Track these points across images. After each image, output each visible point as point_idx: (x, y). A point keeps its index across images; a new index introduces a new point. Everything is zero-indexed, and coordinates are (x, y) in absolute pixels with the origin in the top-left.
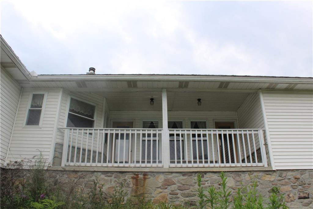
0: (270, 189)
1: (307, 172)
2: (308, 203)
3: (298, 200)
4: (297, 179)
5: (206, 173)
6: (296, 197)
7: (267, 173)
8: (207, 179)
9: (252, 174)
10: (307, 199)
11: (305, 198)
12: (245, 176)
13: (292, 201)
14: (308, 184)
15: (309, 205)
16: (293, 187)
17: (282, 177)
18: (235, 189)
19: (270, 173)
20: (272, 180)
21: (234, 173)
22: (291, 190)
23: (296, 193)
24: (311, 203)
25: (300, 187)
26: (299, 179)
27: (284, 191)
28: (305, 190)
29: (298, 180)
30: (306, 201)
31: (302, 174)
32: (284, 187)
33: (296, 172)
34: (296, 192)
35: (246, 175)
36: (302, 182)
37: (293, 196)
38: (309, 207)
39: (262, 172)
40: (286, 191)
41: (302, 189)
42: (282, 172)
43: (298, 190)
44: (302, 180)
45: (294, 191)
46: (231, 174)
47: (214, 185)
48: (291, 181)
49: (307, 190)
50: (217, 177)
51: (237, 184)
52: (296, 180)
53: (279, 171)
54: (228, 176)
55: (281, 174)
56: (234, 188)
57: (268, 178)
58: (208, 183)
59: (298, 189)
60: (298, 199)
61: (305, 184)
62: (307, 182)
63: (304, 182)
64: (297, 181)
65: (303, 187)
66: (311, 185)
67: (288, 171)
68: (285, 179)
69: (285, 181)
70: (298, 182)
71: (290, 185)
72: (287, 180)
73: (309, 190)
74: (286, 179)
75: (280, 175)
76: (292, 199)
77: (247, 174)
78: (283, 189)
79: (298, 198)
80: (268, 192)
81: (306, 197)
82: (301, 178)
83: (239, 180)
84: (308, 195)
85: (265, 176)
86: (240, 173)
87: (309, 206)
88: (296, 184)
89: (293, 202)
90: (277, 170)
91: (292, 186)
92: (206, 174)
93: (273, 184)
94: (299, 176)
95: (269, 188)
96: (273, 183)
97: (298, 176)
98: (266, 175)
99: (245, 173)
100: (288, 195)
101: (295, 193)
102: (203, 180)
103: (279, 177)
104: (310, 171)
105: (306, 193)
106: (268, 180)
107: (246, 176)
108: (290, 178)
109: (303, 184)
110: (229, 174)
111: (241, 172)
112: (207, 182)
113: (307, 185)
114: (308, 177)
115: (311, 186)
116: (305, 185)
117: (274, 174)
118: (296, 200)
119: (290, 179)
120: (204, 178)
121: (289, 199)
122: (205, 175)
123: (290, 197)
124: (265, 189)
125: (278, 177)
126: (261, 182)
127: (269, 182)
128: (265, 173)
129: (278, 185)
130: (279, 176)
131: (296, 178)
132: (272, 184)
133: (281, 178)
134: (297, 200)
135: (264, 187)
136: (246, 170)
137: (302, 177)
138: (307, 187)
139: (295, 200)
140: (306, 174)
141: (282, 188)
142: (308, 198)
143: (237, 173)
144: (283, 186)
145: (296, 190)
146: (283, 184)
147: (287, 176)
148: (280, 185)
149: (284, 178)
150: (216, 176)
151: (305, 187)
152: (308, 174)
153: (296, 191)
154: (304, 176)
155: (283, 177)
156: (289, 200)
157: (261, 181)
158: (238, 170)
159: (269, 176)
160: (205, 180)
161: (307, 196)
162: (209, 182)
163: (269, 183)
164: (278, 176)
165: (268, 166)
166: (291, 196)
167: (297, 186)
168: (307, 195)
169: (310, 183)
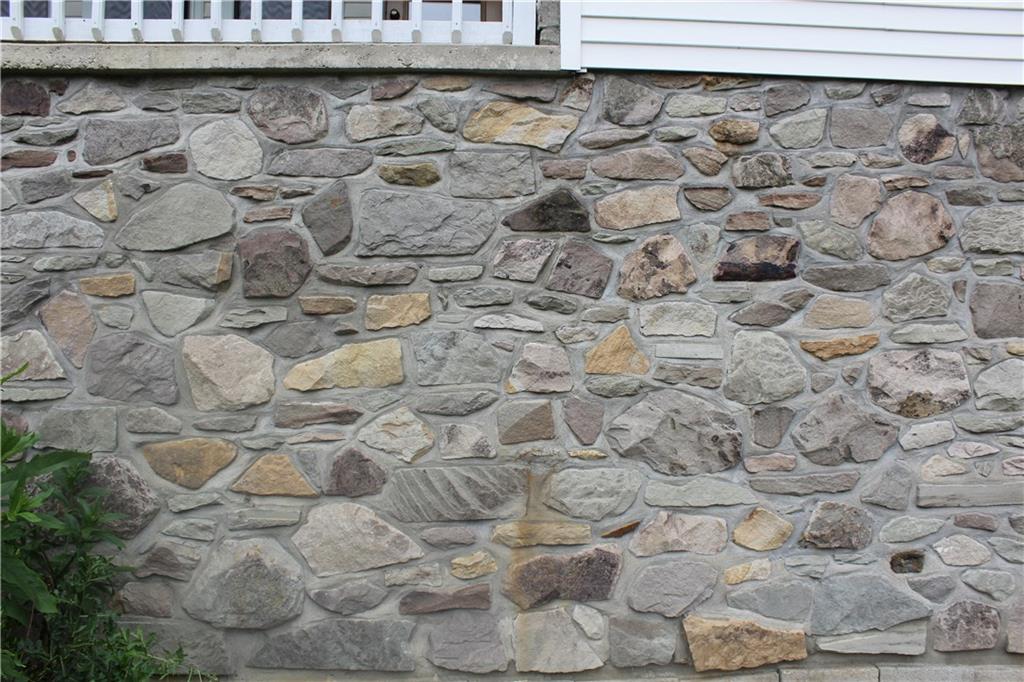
0: (520, 202)
1: (818, 96)
2: (778, 307)
3: (712, 283)
4: (737, 143)
5: (60, 78)
6: (708, 266)
7: (520, 93)
8: (67, 126)
9: (400, 96)
10: (773, 284)
11: (765, 273)
12: (350, 105)
13: (668, 290)
14: (809, 183)
15: (783, 321)
16: (697, 200)
17: (628, 120)
18: (258, 196)
19: (542, 92)
20: (549, 137)
21: (270, 84)
22: (676, 215)
23: (713, 237)
24: (799, 308)
25: (749, 201)
26: (752, 142)
27: (621, 225)
28: (778, 224)
29: (747, 149)
30: (769, 292)
31: (775, 114)
32: (632, 195)
33: (739, 96)
34: (713, 232)
35: (356, 99)
36: (766, 163)
37: (682, 257)
38: (779, 334)
39: (479, 84)
40: (636, 223)
41: (760, 215)
42: (636, 87)
43: (730, 221)
44: (774, 152)
45: (699, 223)
46: (246, 95)
47: (109, 166)
48: (688, 158)
49: (788, 223)
50: (140, 112)
51: (280, 165)
52: (729, 148)
53: (608, 81)
54: (222, 104)
55: (628, 102)
56: (251, 193)
57: (518, 125)
58: (71, 155)
59: (730, 210)
60: (718, 279)
61: (784, 181)
62: (803, 168)
63: (779, 163)
64: (734, 156)
65: (771, 197)
66: (826, 188)
67: (680, 82)
68: (644, 137)
69: (647, 151)
70: (738, 166)
71: (680, 181)
72: (656, 149)
73: (803, 225)
74: (651, 139)
75: (614, 113)
76: (673, 278)
77: (365, 96)
78: (617, 209)
79: (716, 272)
80: (506, 224)
81: (776, 268)
82: (764, 139)
83: (302, 132)
84: (793, 253)
85: (499, 114)
86: (312, 87)
87: (782, 327)
88: (722, 179)
89: (672, 302)
90: (591, 70)
91: (687, 188)
92: (60, 90)
93: (550, 171)
94: (756, 126)
95: (518, 200)
96: (555, 165)
97: (748, 122)
98: (507, 105)
99: (352, 84)
100: (652, 252)
101: (705, 236)
102: (39, 131)
103: (608, 125)
104: (836, 95)
105: (781, 242)
106: (518, 140)
107: (356, 109)
108: (683, 132)
109: (768, 182)
110: (229, 92)
111: (323, 81)
112: (65, 148)
113: (799, 188)
114: (816, 132)
115: (825, 197)
116: (784, 190)
117: (574, 98)
118: (697, 288)
119: (681, 139)
120: (50, 118)
121: (653, 279)
122: (55, 100)
123: (662, 266)
124: (483, 204)
125: (598, 120)
126: (464, 157)
127: (526, 152)
128: (503, 90)
129: (590, 175)
130: (608, 117)
131: (726, 138)
132: (544, 169)
133: (619, 133)
134: (707, 284)
135: (476, 187)
136: (354, 64)
137: (774, 130)
138: (795, 203)
139: (690, 284)
140: (805, 115)
141: (610, 199)
142: (788, 273)
143: (290, 84)
144: (620, 186)
145: (713, 216)
146: (624, 175)
147: (665, 118)
148: (602, 182)
149: (642, 131)
150: (135, 102)
151: (782, 197)
152: (821, 112)
153: (707, 226)
154: (786, 125)
155: (630, 127)
156: (651, 287)
157: (466, 145)
158: (290, 65)
159: (532, 113)
160: (48, 136)
161: (778, 263)
162: (79, 146)
163: (523, 161)
164: (596, 112)
165: (537, 42)
166: (668, 255)
167: (725, 189)
168: (784, 254)
169: (820, 173)
